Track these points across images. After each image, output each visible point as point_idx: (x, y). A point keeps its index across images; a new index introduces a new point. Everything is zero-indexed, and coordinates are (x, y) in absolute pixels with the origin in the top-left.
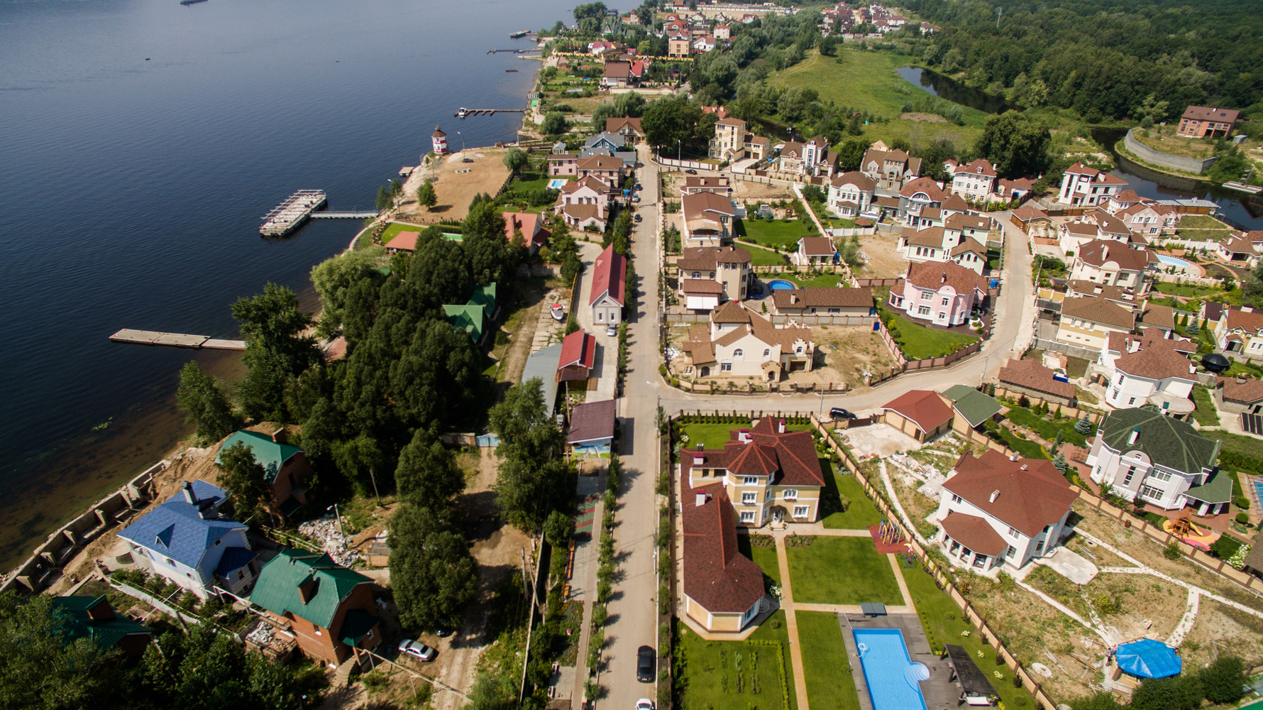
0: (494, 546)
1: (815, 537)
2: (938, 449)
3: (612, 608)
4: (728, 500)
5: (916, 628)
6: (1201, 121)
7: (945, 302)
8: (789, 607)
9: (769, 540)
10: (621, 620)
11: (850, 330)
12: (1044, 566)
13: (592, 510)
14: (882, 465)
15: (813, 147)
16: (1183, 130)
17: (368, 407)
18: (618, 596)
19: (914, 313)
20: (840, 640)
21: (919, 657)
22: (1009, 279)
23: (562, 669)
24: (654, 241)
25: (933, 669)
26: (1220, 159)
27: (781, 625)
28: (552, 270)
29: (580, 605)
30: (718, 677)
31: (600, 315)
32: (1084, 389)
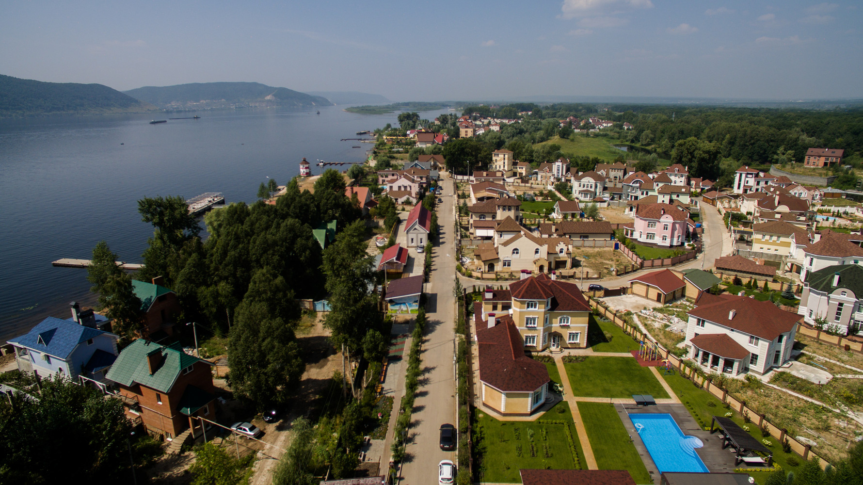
0: (322, 367)
1: (587, 357)
2: (677, 307)
4: (514, 325)
5: (683, 412)
6: (820, 156)
7: (666, 228)
8: (571, 400)
9: (550, 359)
10: (425, 410)
11: (597, 250)
12: (784, 373)
13: (404, 342)
14: (635, 316)
15: (560, 164)
16: (808, 163)
17: (230, 267)
18: (424, 394)
19: (643, 239)
20: (619, 421)
21: (691, 432)
22: (708, 226)
23: (372, 441)
24: (451, 210)
25: (705, 441)
26: (838, 177)
27: (565, 411)
28: (378, 223)
29: (391, 399)
30: (513, 446)
31: (412, 239)
32: (782, 276)
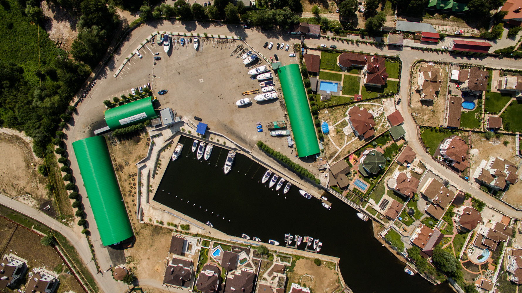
1: (359, 82)
2: (385, 120)
3: (345, 42)
5: (337, 95)
8: (344, 73)
10: (342, 43)
13: (371, 39)
14: (380, 105)
18: (348, 43)
20: (336, 80)
21: (331, 93)
22: (471, 187)
23: (333, 33)
25: (328, 94)
27: (339, 71)
29: (346, 36)
30: (330, 58)
